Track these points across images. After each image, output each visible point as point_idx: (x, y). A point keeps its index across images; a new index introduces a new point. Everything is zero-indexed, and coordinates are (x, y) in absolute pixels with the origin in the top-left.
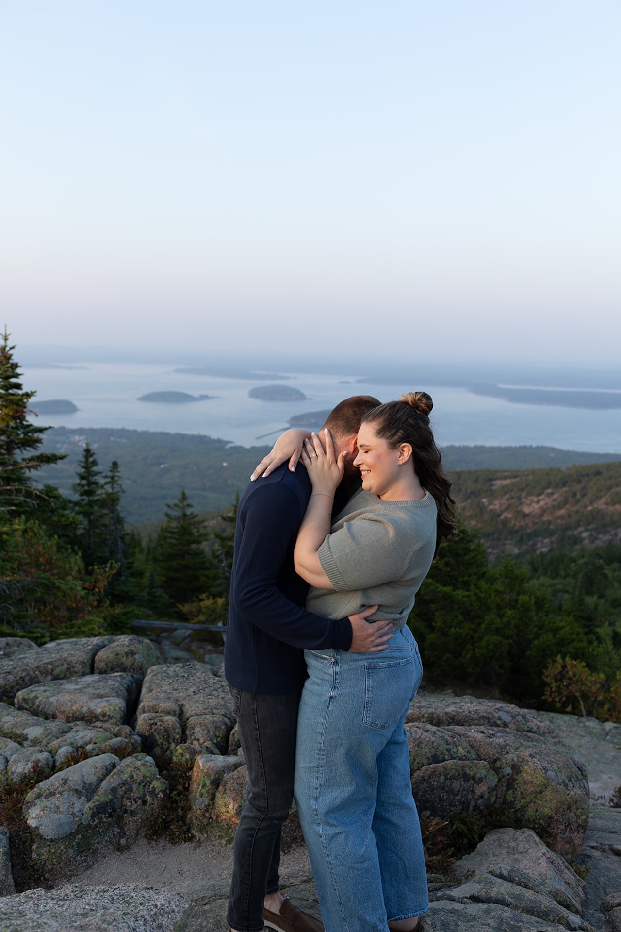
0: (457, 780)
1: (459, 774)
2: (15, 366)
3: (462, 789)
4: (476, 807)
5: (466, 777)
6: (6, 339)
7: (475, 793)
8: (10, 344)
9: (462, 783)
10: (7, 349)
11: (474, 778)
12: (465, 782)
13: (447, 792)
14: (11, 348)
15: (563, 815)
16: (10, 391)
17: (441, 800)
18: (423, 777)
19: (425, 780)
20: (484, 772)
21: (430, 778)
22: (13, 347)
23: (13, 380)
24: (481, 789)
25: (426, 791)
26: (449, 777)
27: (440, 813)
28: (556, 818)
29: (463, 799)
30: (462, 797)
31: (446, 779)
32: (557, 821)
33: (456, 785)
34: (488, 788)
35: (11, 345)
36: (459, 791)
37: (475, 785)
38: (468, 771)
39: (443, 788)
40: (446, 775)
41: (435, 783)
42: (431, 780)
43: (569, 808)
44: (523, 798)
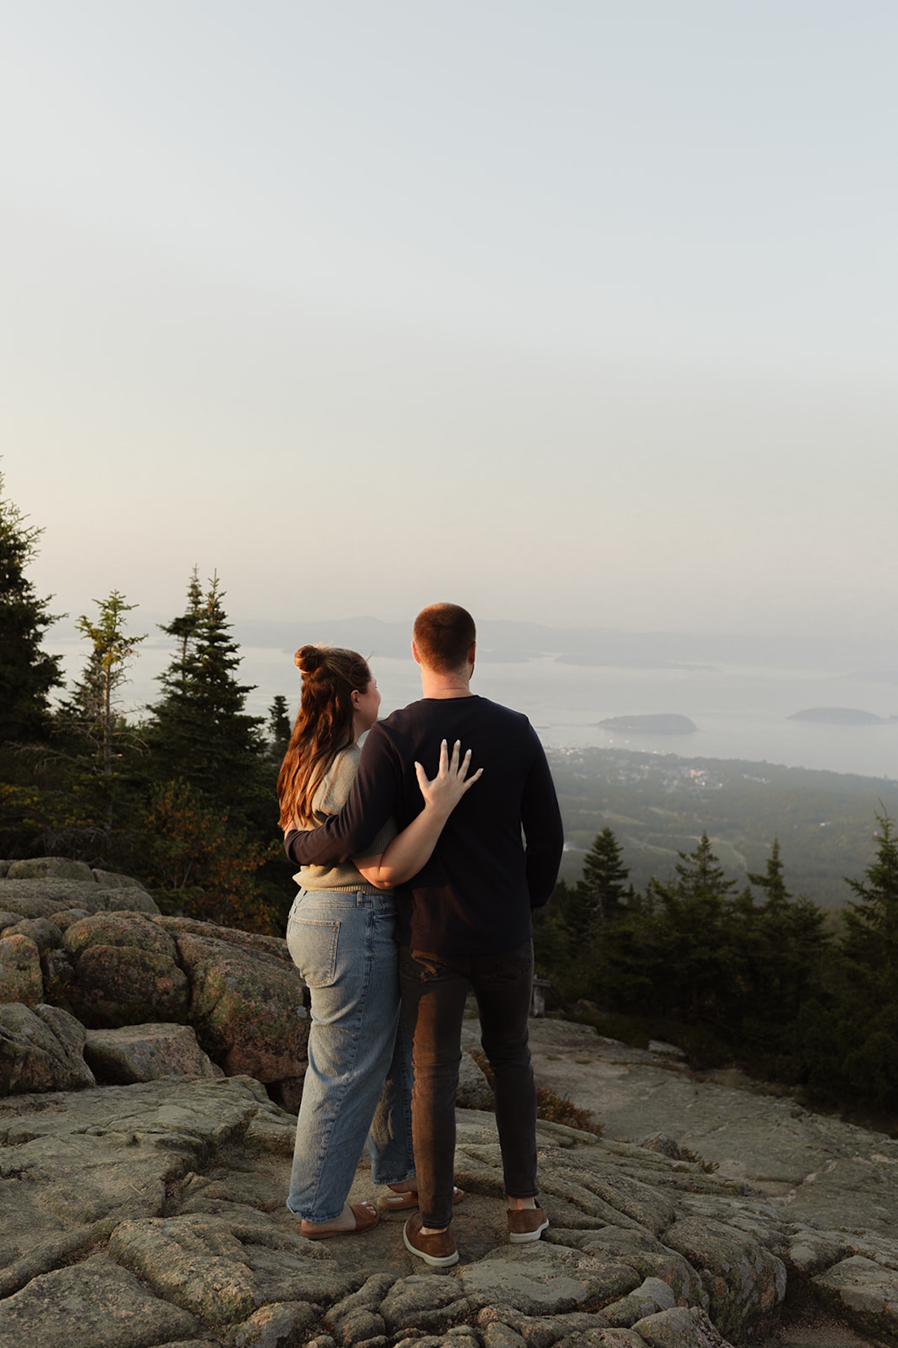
0: (134, 967)
1: (136, 961)
2: (223, 616)
3: (139, 977)
4: (159, 1002)
5: (146, 968)
6: (215, 586)
7: (156, 986)
8: (219, 590)
9: (140, 971)
10: (216, 596)
11: (153, 970)
12: (144, 972)
13: (122, 976)
14: (220, 596)
15: (240, 1025)
16: (216, 644)
17: (115, 983)
18: (93, 955)
19: (94, 958)
20: (165, 967)
21: (100, 956)
22: (223, 594)
23: (220, 631)
24: (163, 984)
25: (97, 969)
26: (123, 961)
27: (115, 997)
28: (231, 1026)
29: (143, 989)
30: (141, 985)
31: (120, 962)
32: (232, 1029)
33: (134, 972)
34: (174, 985)
35: (219, 593)
36: (137, 979)
37: (156, 977)
38: (148, 962)
39: (117, 971)
40: (120, 959)
41: (107, 964)
42: (102, 959)
43: (248, 1019)
44: (208, 1002)
